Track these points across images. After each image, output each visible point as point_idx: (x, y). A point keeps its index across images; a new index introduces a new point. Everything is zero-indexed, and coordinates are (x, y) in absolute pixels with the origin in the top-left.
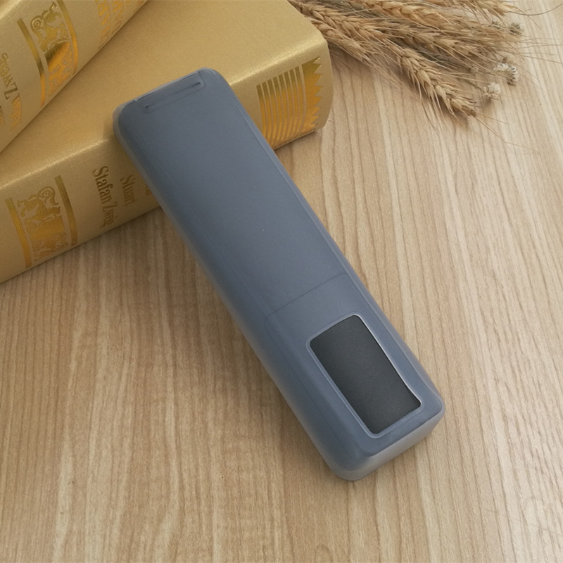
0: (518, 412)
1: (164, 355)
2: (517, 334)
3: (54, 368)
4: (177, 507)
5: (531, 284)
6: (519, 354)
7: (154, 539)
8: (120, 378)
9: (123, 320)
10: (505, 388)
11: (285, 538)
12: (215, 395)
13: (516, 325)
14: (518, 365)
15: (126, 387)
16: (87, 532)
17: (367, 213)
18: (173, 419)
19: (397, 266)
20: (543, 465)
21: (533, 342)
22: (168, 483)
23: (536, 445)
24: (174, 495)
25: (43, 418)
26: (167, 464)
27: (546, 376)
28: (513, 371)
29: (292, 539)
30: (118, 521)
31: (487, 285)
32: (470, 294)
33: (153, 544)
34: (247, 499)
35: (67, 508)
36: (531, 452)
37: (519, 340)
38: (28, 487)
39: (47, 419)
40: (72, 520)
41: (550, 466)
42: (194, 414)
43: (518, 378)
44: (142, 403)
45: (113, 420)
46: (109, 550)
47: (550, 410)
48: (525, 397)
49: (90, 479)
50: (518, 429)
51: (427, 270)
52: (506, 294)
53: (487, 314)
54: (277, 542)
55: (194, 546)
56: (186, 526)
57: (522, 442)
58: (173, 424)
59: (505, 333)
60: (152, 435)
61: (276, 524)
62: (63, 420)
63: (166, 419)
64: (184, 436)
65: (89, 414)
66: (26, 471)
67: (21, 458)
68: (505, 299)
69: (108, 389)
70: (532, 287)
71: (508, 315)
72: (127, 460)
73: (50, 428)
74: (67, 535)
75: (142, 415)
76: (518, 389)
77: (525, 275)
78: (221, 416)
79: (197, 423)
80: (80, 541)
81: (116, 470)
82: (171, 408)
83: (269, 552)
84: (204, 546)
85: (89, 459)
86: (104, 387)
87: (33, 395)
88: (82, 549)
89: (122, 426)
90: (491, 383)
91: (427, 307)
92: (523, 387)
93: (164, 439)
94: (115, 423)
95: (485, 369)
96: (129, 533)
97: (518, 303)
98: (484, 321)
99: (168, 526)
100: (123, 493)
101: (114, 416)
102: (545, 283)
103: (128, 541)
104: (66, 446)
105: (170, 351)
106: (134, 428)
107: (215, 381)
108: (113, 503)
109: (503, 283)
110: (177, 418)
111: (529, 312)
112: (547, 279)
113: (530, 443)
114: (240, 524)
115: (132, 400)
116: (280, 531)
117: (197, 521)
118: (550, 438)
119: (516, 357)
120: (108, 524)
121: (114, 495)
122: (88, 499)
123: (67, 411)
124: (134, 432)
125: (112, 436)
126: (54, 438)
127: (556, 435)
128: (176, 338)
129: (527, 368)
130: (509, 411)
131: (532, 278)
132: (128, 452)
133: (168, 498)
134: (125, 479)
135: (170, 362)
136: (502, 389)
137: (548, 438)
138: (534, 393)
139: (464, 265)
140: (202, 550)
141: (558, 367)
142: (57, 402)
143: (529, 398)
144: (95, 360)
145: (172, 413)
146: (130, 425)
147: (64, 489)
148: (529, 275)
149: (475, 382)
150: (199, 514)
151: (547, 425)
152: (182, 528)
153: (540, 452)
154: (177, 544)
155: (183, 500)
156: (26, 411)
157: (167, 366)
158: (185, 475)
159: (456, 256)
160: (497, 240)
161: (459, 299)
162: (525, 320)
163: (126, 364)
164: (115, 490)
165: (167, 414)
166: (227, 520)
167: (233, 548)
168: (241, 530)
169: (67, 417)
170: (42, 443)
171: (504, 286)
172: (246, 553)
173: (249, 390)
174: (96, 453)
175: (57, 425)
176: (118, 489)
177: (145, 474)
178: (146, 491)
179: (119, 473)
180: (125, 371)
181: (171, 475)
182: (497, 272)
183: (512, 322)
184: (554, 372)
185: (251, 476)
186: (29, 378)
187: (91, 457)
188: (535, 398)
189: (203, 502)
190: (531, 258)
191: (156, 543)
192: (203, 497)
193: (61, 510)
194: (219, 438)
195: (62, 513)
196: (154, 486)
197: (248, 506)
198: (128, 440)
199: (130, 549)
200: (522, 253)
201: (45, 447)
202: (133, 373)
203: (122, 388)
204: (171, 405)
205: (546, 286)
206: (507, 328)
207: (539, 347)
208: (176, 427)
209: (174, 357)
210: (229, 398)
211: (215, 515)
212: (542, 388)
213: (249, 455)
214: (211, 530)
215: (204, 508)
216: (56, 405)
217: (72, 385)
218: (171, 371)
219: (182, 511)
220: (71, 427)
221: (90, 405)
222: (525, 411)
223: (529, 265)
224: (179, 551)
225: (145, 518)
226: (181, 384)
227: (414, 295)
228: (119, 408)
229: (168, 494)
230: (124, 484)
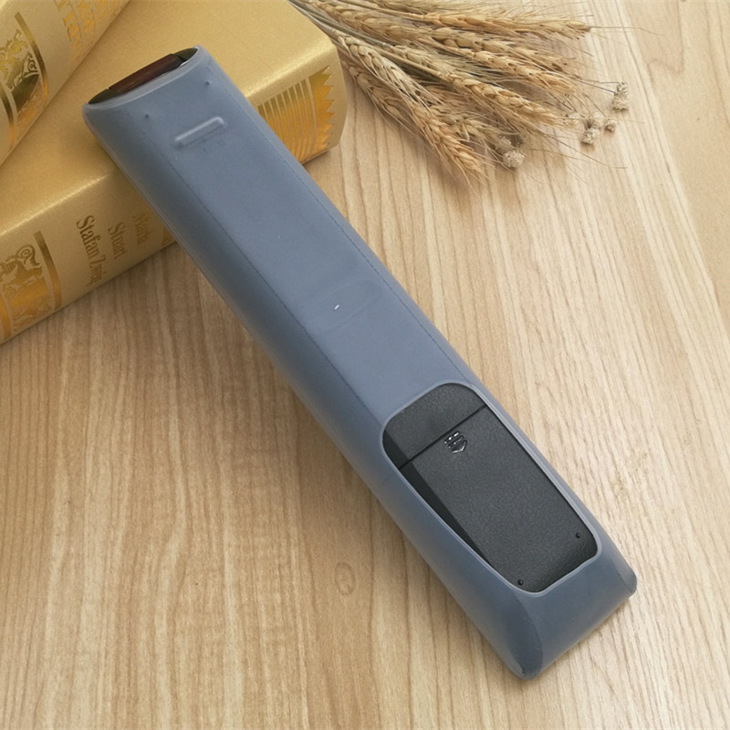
0: (561, 419)
1: (165, 364)
2: (562, 333)
3: (43, 381)
4: (184, 525)
5: (579, 276)
6: (564, 355)
7: (159, 560)
8: (117, 389)
9: (118, 327)
10: (547, 393)
11: (303, 557)
12: (224, 407)
13: (561, 322)
14: (563, 368)
15: (125, 400)
16: (86, 554)
17: (394, 201)
18: (178, 433)
19: (427, 261)
20: (589, 475)
21: (579, 342)
22: (173, 500)
23: (581, 454)
24: (181, 513)
25: (33, 435)
26: (172, 481)
27: (593, 378)
28: (556, 374)
29: (310, 557)
30: (119, 541)
31: (529, 280)
32: (510, 290)
33: (159, 565)
34: (260, 516)
35: (64, 530)
36: (575, 461)
37: (564, 339)
38: (19, 509)
39: (37, 435)
40: (70, 542)
41: (596, 476)
42: (200, 428)
43: (562, 382)
44: (142, 416)
45: (111, 435)
46: (111, 572)
47: (598, 415)
48: (570, 402)
49: (88, 498)
50: (561, 437)
51: (462, 265)
52: (551, 289)
53: (529, 312)
54: (294, 561)
55: (203, 565)
56: (194, 545)
57: (564, 451)
58: (178, 438)
59: (548, 332)
60: (155, 451)
61: (292, 541)
62: (55, 437)
63: (170, 434)
64: (190, 452)
65: (84, 429)
66: (17, 492)
67: (10, 478)
68: (549, 295)
69: (104, 403)
70: (580, 281)
71: (553, 312)
72: (128, 477)
73: (42, 446)
74: (64, 558)
75: (143, 430)
76: (561, 393)
77: (573, 267)
78: (230, 429)
79: (203, 437)
80: (79, 564)
81: (115, 489)
82: (175, 421)
83: (285, 571)
84: (215, 566)
85: (85, 477)
86: (100, 400)
87: (21, 410)
88: (80, 572)
89: (121, 442)
90: (531, 388)
91: (461, 306)
92: (567, 391)
93: (168, 454)
94: (113, 438)
95: (525, 373)
96: (133, 554)
97: (564, 299)
98: (526, 320)
99: (174, 546)
100: (124, 512)
101: (112, 432)
102: (595, 275)
103: (132, 562)
104: (60, 463)
105: (172, 361)
106: (135, 444)
107: (223, 391)
108: (114, 523)
109: (548, 276)
110: (182, 432)
111: (577, 309)
112: (598, 272)
113: (574, 452)
114: (253, 542)
115: (131, 413)
116: (297, 549)
117: (206, 540)
118: (597, 446)
119: (560, 358)
120: (109, 545)
121: (114, 515)
122: (86, 519)
123: (60, 427)
124: (134, 448)
125: (110, 452)
126: (47, 456)
127: (603, 443)
128: (178, 346)
129: (573, 371)
130: (550, 417)
131: (580, 272)
132: (128, 469)
133: (174, 517)
134: (126, 497)
135: (173, 372)
136: (544, 393)
137: (594, 446)
138: (580, 397)
139: (503, 258)
140: (213, 571)
141: (607, 368)
142: (48, 417)
143: (574, 402)
144: (89, 372)
145: (177, 427)
146: (129, 441)
147: (59, 508)
148: (577, 268)
149: (513, 386)
150: (209, 533)
151: (594, 430)
152: (190, 546)
153: (585, 461)
154: (185, 563)
155: (190, 518)
156: (14, 427)
157: (169, 376)
158: (192, 493)
159: (494, 248)
160: (541, 228)
161: (497, 296)
162: (571, 317)
163: (123, 375)
164: (116, 509)
165: (171, 428)
166: (238, 539)
167: (246, 567)
168: (254, 548)
169: (60, 433)
170: (33, 461)
171: (549, 280)
172: (261, 573)
173: (261, 401)
174: (93, 470)
175: (50, 441)
176: (119, 508)
177: (148, 491)
178: (149, 509)
179: (119, 492)
180: (123, 382)
181: (177, 492)
182: (541, 264)
183: (557, 320)
184: (603, 373)
185: (265, 492)
186: (16, 392)
187: (88, 475)
188: (581, 403)
189: (213, 520)
190: (579, 248)
191: (162, 565)
192: (213, 514)
193: (57, 532)
194: (229, 452)
195: (58, 535)
196: (158, 504)
197: (261, 524)
198: (129, 456)
199: (133, 570)
200: (570, 243)
201: (36, 466)
202: (132, 384)
203: (120, 401)
204: (174, 418)
205: (596, 279)
206: (551, 326)
207: (587, 348)
208: (181, 442)
209: (176, 366)
210: (239, 410)
211: (226, 533)
212: (589, 392)
213: (262, 470)
214: (222, 549)
215: (213, 527)
216: (47, 421)
217: (64, 398)
218: (173, 382)
219: (190, 530)
220: (65, 443)
221: (85, 419)
222: (569, 417)
223: (577, 256)
224: (187, 572)
225: (150, 538)
226: (185, 396)
227: (446, 293)
228: (117, 422)
229: (174, 511)
230: (125, 502)
